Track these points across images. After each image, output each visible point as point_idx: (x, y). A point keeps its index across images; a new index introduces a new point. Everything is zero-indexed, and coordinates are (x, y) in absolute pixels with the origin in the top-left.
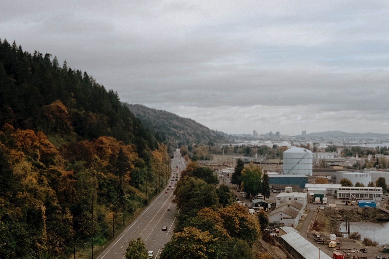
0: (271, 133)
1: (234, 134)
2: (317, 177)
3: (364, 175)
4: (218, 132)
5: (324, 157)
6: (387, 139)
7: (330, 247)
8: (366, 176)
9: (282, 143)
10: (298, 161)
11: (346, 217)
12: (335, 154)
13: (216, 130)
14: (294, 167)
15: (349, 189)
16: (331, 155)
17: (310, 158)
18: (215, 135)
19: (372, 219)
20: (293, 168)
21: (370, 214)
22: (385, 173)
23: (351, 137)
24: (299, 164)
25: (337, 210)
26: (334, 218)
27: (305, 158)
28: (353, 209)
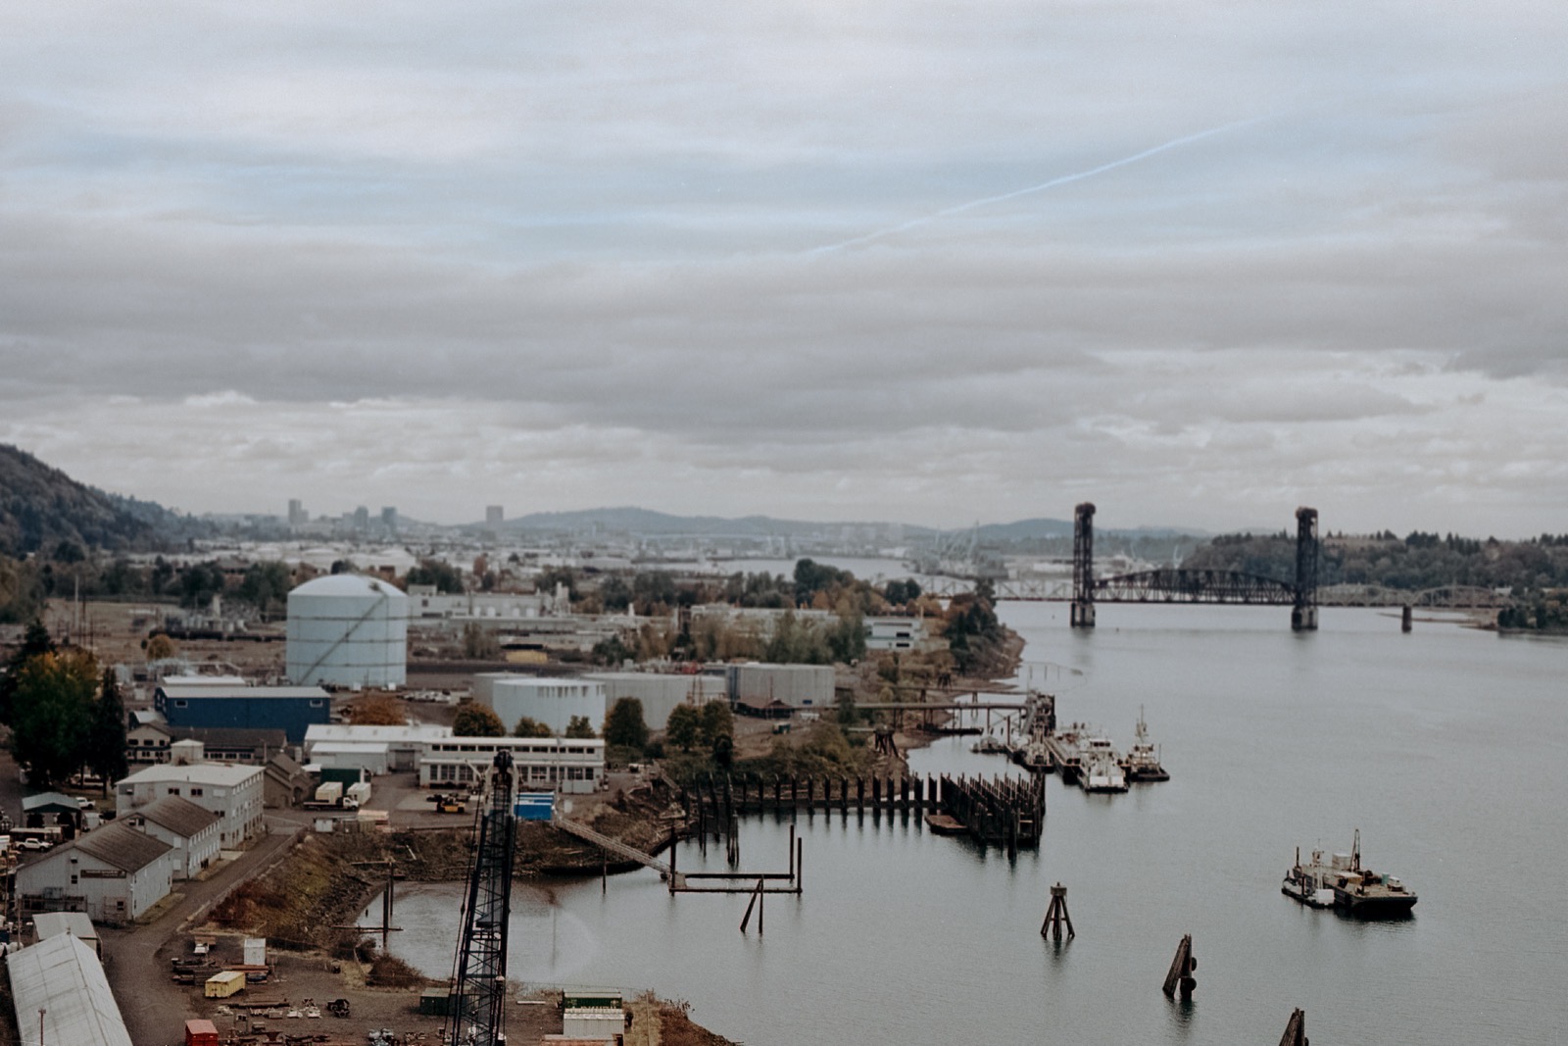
0: (362, 512)
1: (208, 515)
2: (407, 697)
3: (574, 688)
4: (139, 504)
5: (498, 614)
6: (819, 544)
7: (209, 998)
8: (580, 691)
9: (380, 555)
10: (344, 632)
11: (420, 863)
12: (543, 600)
13: (132, 497)
14: (329, 653)
15: (472, 748)
16: (526, 607)
17: (395, 619)
18: (110, 518)
19: (525, 869)
20: (324, 658)
21: (519, 850)
22: (665, 681)
23: (682, 533)
24: (347, 641)
25: (383, 836)
26: (365, 867)
27: (372, 619)
28: (451, 829)
